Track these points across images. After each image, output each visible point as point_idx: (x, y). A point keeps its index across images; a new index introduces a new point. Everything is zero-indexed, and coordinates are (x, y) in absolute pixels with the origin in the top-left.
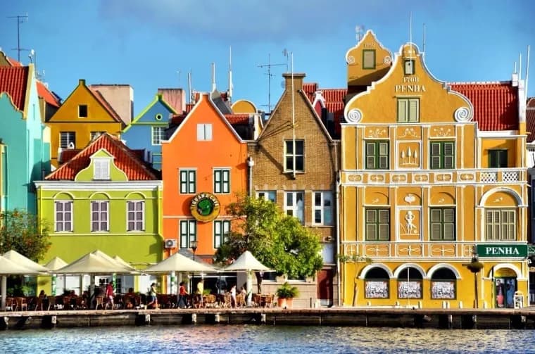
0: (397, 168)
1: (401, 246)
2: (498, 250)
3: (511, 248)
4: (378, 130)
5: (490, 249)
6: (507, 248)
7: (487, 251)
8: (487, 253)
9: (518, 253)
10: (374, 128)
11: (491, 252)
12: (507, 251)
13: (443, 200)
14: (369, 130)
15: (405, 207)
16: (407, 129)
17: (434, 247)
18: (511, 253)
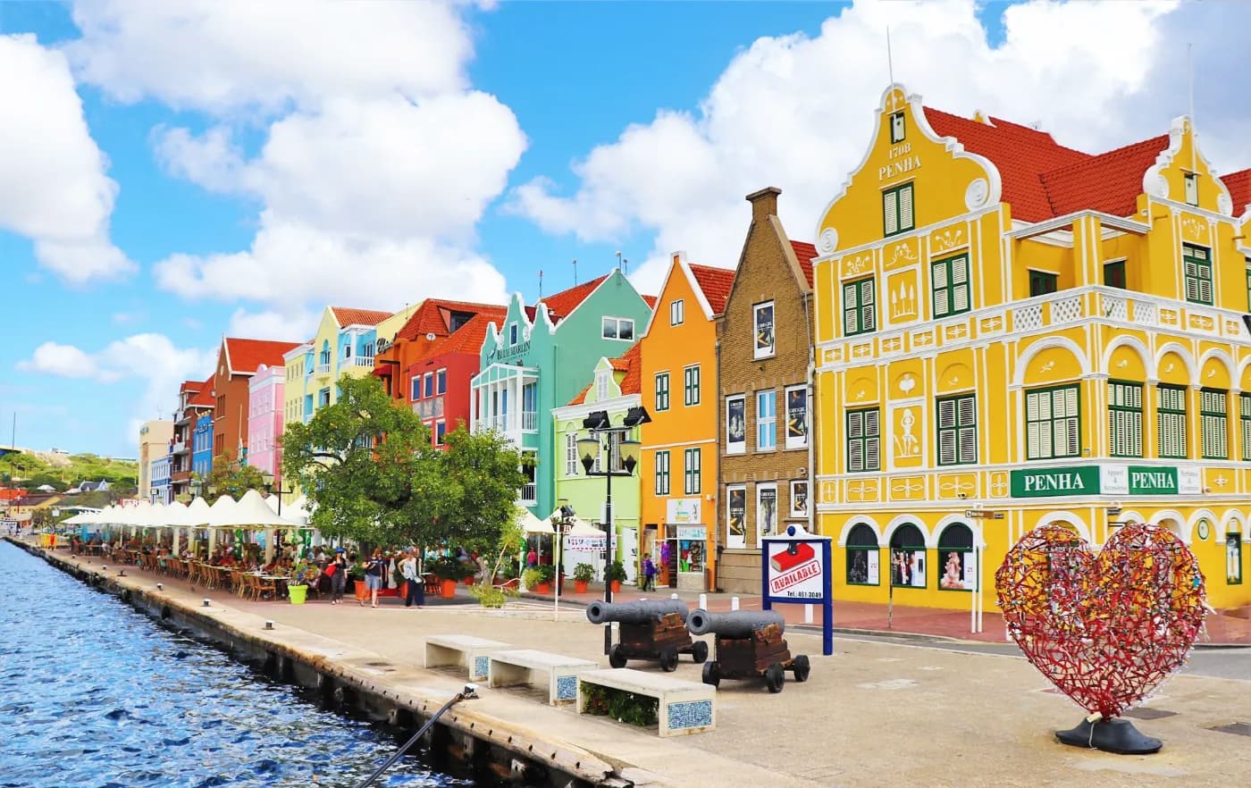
0: (887, 326)
1: (896, 480)
2: (1045, 481)
3: (1068, 476)
4: (858, 259)
5: (1032, 478)
6: (1061, 476)
7: (1027, 484)
8: (1027, 489)
9: (1081, 486)
10: (853, 257)
11: (1033, 486)
12: (1062, 481)
13: (956, 380)
14: (847, 261)
15: (899, 403)
16: (898, 248)
17: (943, 479)
18: (1068, 487)
